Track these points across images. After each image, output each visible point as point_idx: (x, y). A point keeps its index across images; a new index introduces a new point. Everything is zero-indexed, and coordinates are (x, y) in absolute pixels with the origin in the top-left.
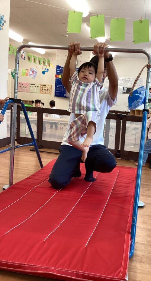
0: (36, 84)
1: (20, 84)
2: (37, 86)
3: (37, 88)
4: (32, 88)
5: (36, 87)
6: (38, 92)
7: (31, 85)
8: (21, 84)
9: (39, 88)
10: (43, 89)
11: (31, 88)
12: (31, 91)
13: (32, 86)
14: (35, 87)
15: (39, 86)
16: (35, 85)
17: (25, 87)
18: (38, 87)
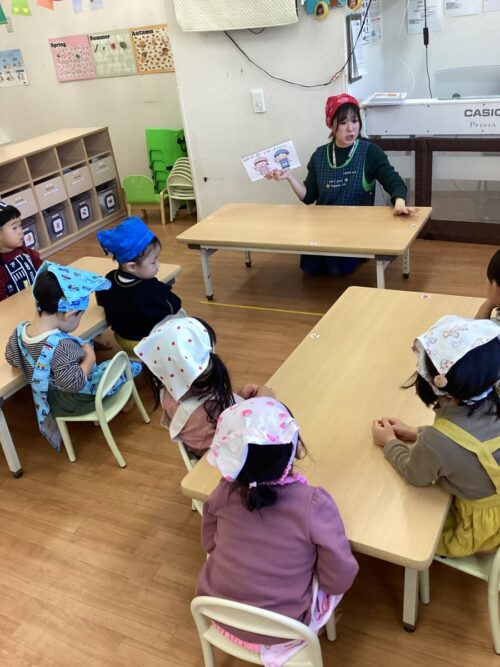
0: (116, 32)
1: (55, 46)
2: (119, 39)
3: (122, 49)
4: (102, 57)
5: (118, 46)
6: (128, 70)
7: (94, 42)
8: (62, 45)
9: (130, 50)
10: (146, 49)
11: (99, 56)
12: (101, 70)
13: (101, 48)
14: (113, 46)
15: (127, 39)
16: (111, 40)
17: (78, 56)
18: (123, 45)
